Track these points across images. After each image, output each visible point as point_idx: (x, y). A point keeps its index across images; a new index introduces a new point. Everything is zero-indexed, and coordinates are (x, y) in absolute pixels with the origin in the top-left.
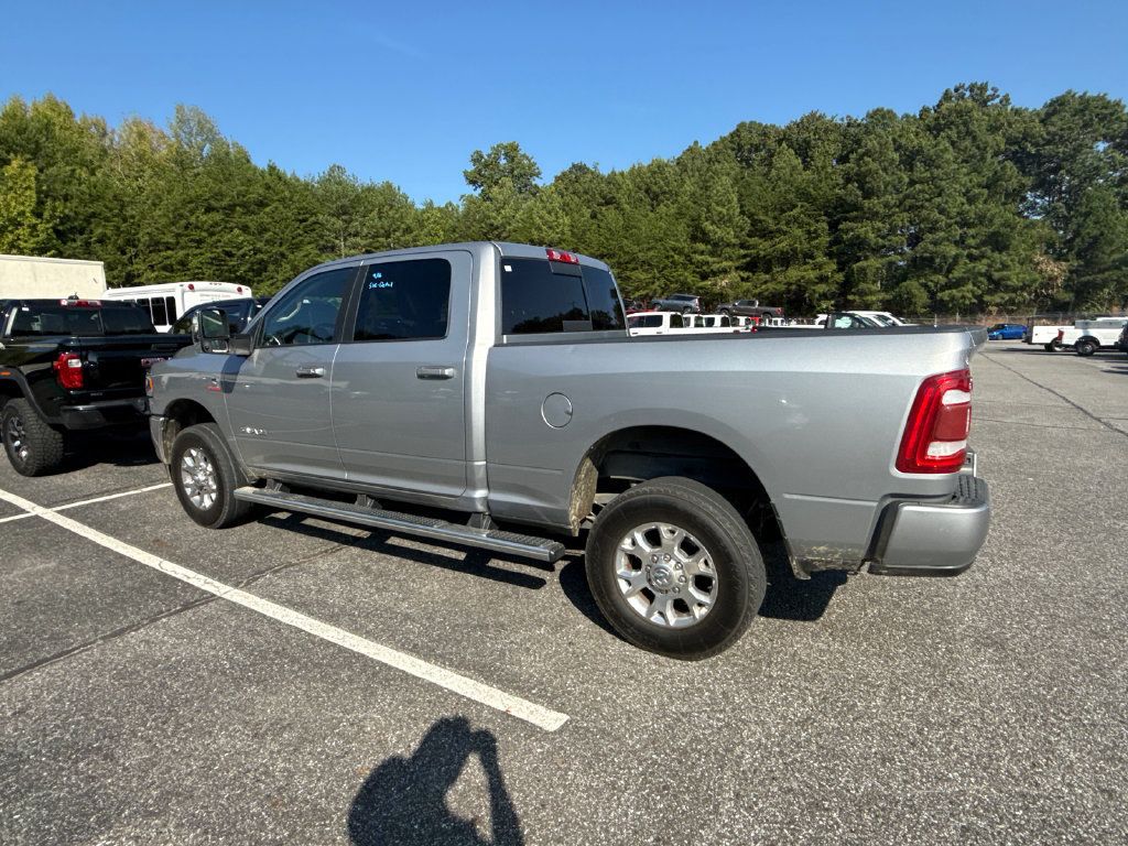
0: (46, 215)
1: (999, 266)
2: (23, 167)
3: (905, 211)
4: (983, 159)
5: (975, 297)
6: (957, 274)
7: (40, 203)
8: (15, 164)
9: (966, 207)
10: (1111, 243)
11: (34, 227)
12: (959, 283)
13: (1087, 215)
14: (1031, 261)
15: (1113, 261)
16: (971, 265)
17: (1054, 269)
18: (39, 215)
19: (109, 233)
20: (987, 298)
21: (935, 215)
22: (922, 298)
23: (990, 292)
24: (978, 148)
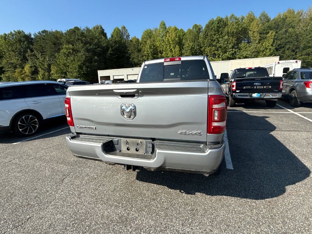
0: (274, 45)
2: (272, 33)
7: (274, 42)
8: (270, 33)
11: (270, 49)
18: (272, 45)
19: (291, 47)
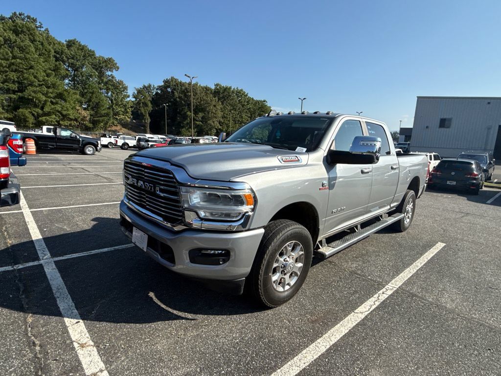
1: (65, 109)
3: (12, 71)
4: (50, 57)
5: (56, 121)
6: (47, 109)
9: (46, 78)
10: (103, 106)
12: (48, 114)
13: (93, 93)
14: (75, 108)
15: (104, 114)
16: (53, 106)
17: (85, 113)
20: (61, 122)
21: (32, 78)
22: (31, 120)
23: (62, 120)
24: (46, 50)
